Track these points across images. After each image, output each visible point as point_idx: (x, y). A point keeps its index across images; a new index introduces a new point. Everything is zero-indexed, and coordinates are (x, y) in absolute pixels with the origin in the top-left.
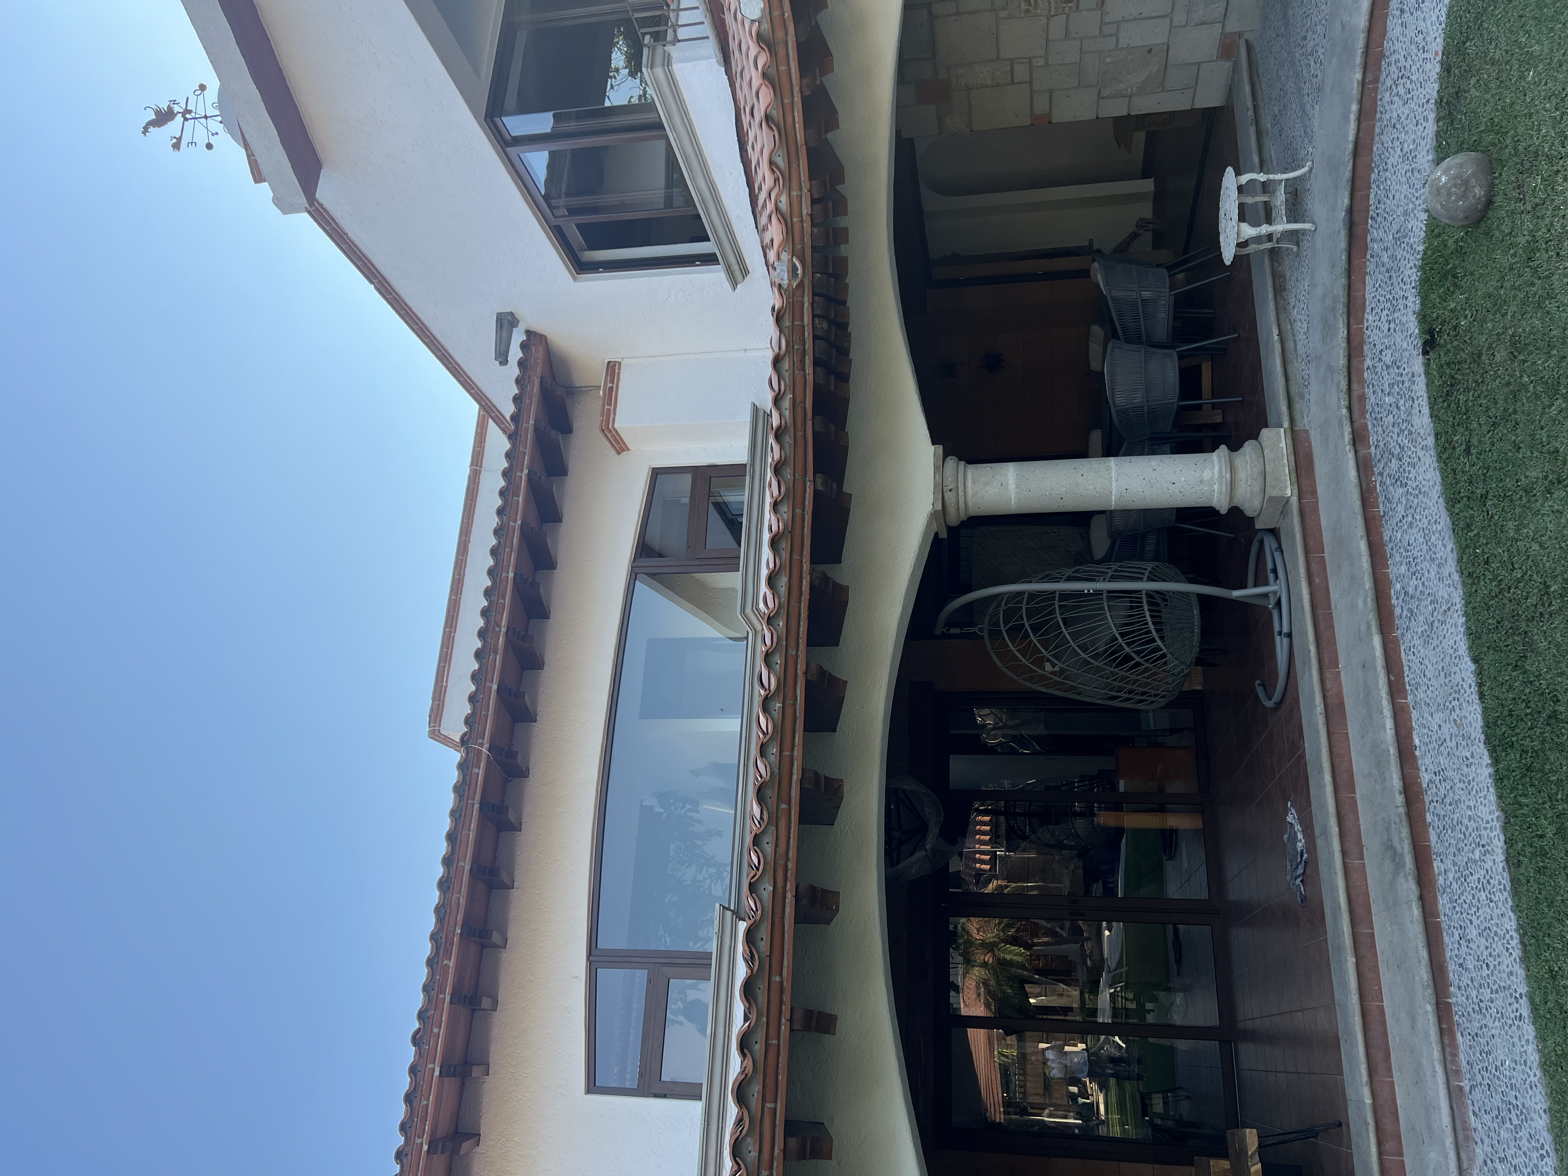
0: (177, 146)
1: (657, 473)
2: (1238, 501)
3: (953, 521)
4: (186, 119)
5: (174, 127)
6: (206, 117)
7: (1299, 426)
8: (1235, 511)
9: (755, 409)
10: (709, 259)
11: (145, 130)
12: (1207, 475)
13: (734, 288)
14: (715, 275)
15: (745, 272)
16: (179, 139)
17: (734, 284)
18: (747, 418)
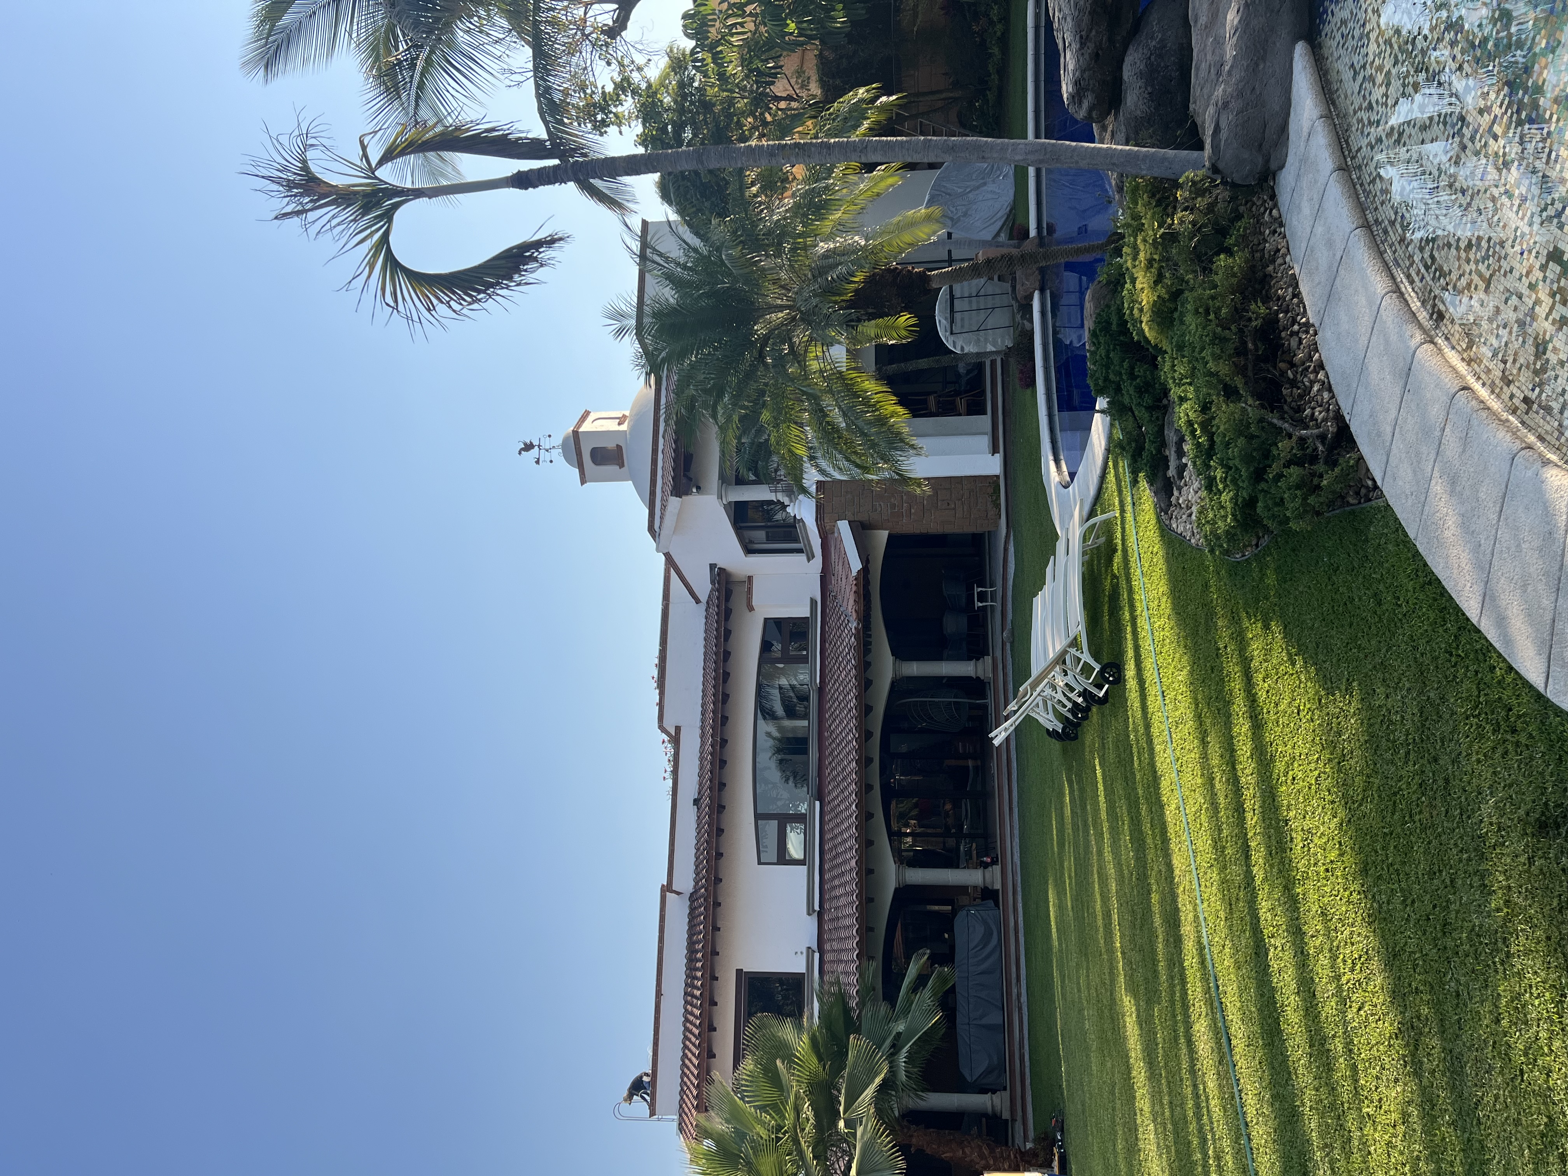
0: (538, 462)
1: (766, 619)
2: (978, 675)
3: (898, 678)
4: (540, 449)
5: (534, 453)
7: (995, 656)
8: (978, 678)
9: (812, 599)
10: (800, 551)
11: (520, 453)
12: (970, 667)
13: (809, 562)
14: (802, 557)
15: (813, 557)
16: (538, 459)
17: (809, 560)
18: (809, 602)
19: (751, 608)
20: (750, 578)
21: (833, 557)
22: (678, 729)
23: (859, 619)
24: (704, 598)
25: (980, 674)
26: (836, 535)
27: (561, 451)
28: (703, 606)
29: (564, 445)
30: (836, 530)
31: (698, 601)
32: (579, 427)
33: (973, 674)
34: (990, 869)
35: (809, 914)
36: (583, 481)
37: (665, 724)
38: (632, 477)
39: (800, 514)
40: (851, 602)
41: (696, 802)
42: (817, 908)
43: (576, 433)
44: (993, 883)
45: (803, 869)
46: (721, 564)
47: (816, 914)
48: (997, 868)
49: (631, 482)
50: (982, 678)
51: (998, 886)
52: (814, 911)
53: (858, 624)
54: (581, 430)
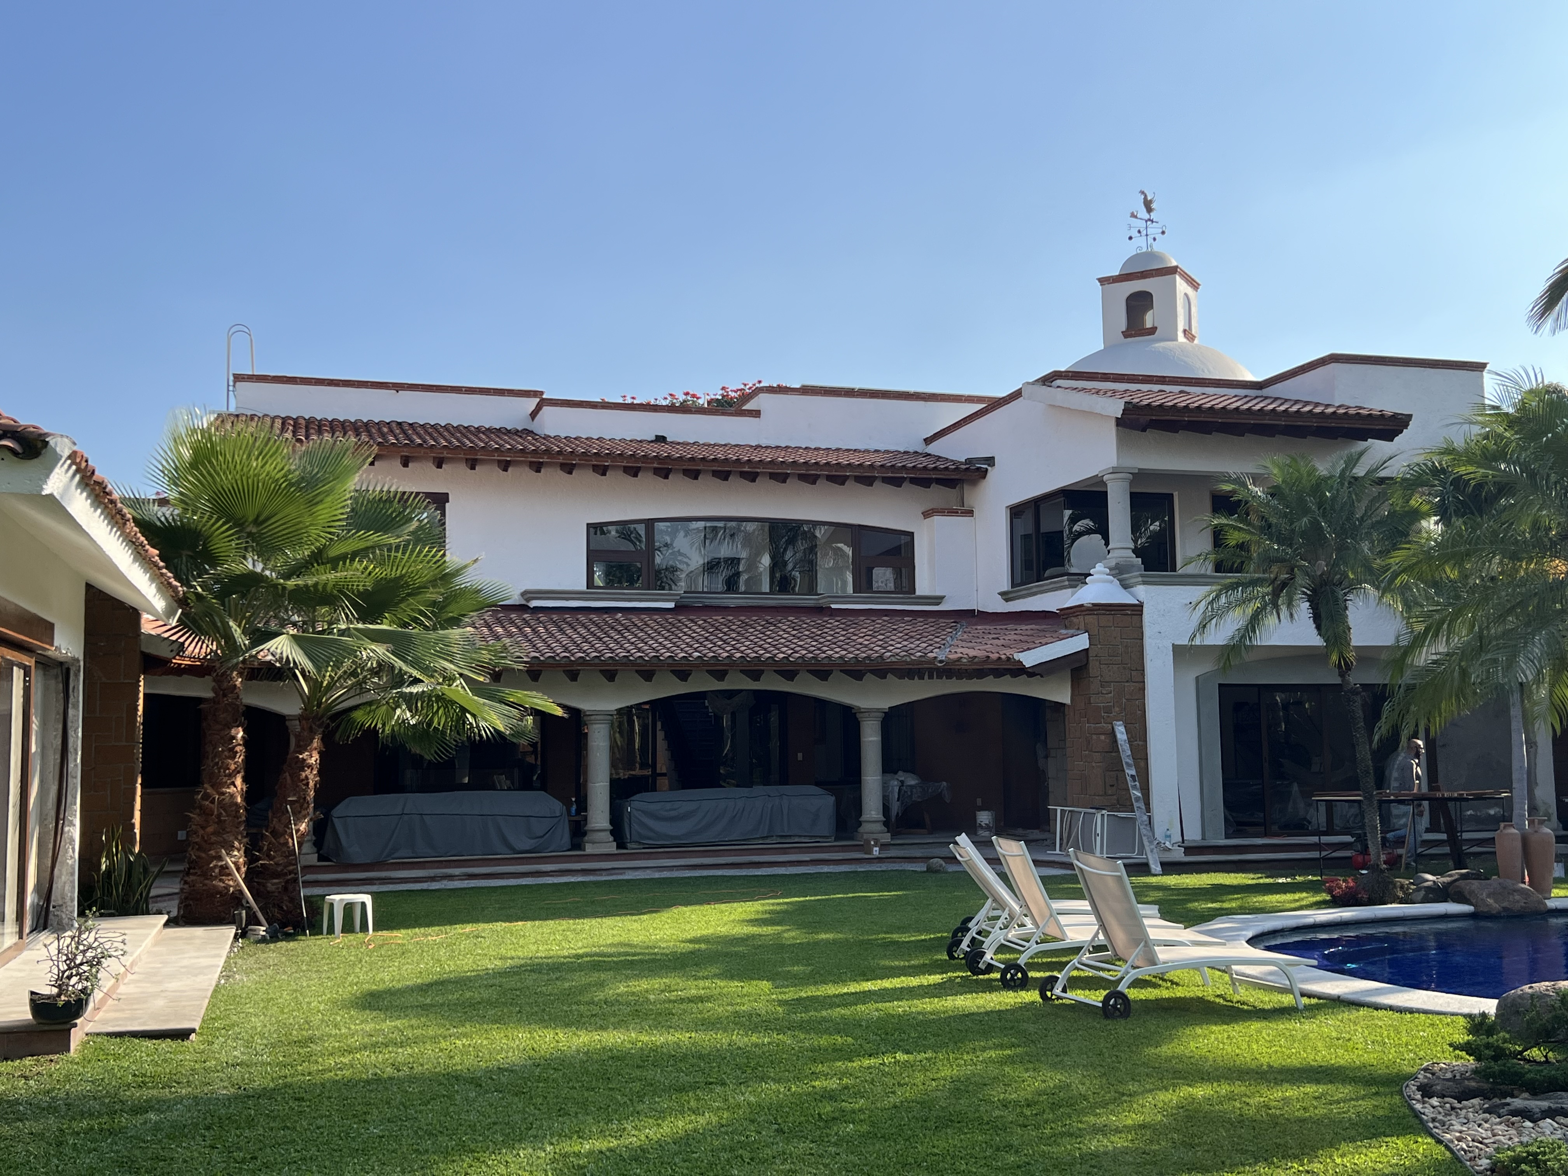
1: (911, 534)
2: (863, 824)
3: (858, 715)
4: (1146, 221)
5: (1143, 213)
6: (1147, 235)
7: (891, 847)
8: (860, 824)
9: (942, 598)
11: (1141, 193)
12: (873, 813)
13: (999, 594)
14: (1006, 586)
15: (1007, 600)
17: (1002, 594)
18: (938, 593)
19: (927, 514)
20: (970, 513)
21: (1024, 627)
22: (756, 414)
23: (949, 662)
24: (934, 448)
25: (865, 828)
26: (1064, 631)
27: (1144, 250)
28: (921, 448)
29: (1150, 255)
30: (1071, 632)
31: (928, 441)
32: (1181, 275)
33: (864, 817)
34: (611, 838)
35: (523, 594)
36: (1102, 281)
37: (762, 396)
38: (1109, 349)
39: (1093, 581)
40: (972, 653)
41: (661, 439)
42: (534, 604)
43: (1173, 270)
44: (593, 843)
45: (582, 586)
46: (992, 473)
47: (524, 602)
48: (612, 848)
49: (1102, 348)
50: (861, 829)
51: (589, 849)
52: (528, 600)
53: (941, 662)
54: (1178, 278)
